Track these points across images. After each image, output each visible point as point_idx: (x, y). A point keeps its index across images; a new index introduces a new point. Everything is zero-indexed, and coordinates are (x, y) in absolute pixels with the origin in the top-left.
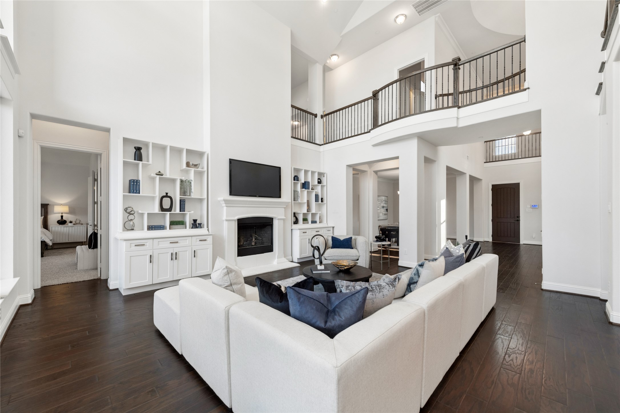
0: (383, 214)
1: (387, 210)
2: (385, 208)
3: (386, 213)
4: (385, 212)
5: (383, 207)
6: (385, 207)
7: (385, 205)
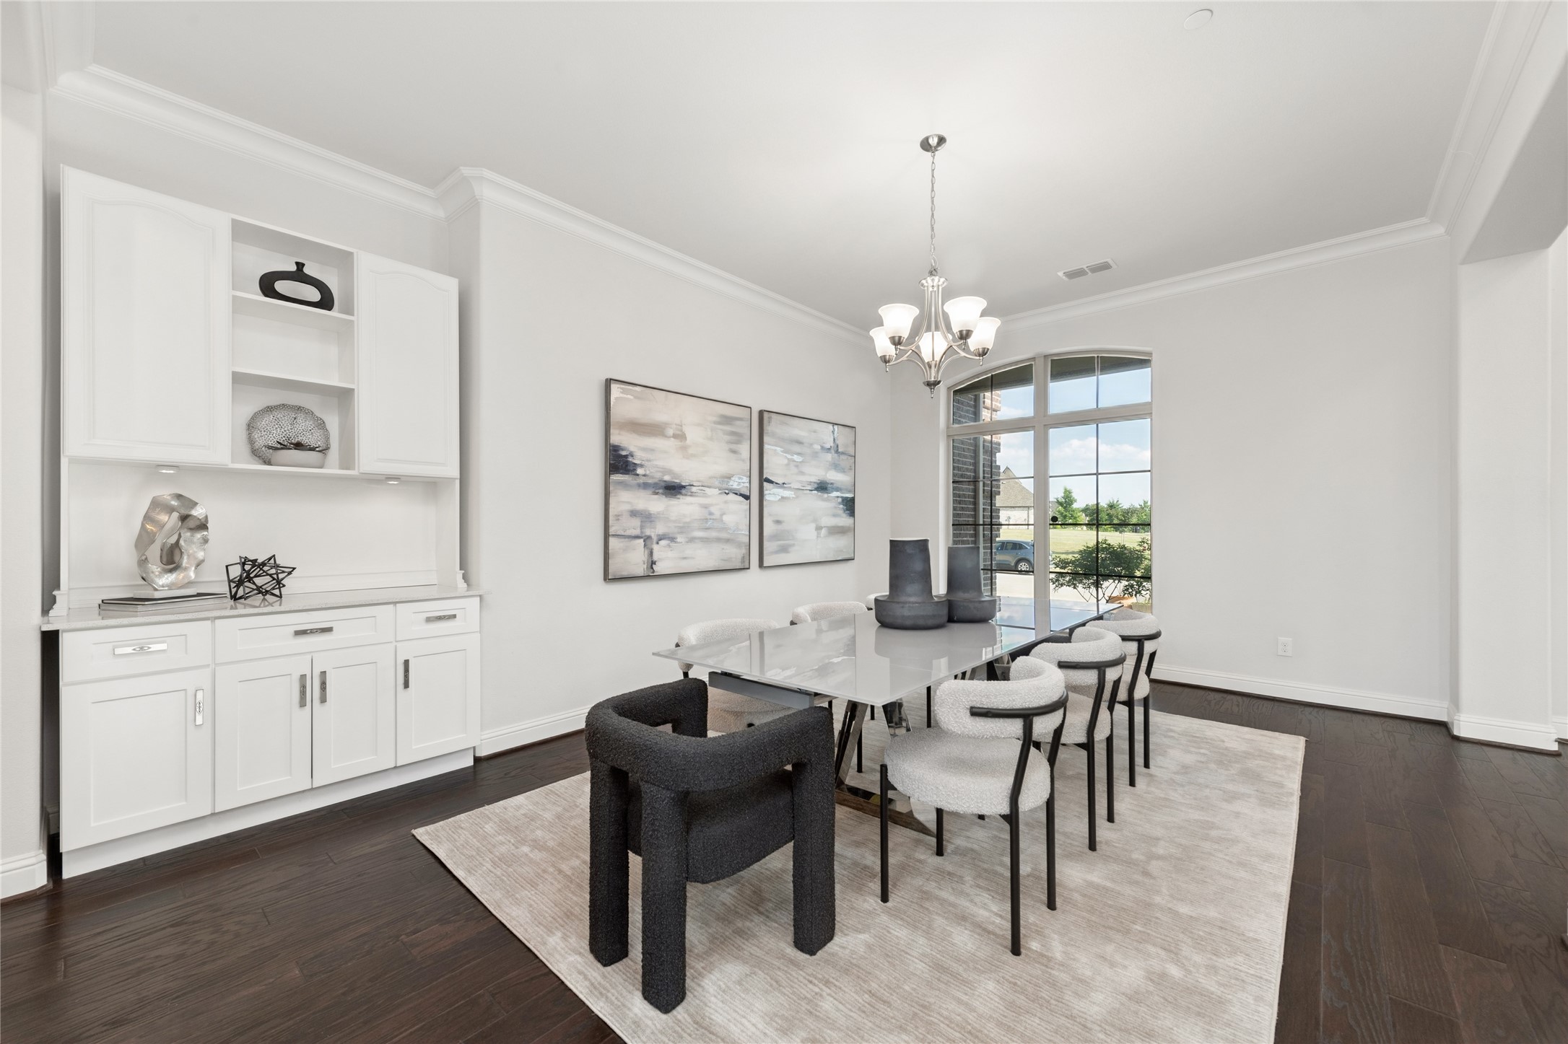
0: (819, 528)
1: (849, 506)
2: (835, 494)
3: (845, 521)
4: (835, 515)
5: (822, 487)
6: (838, 489)
7: (833, 476)
